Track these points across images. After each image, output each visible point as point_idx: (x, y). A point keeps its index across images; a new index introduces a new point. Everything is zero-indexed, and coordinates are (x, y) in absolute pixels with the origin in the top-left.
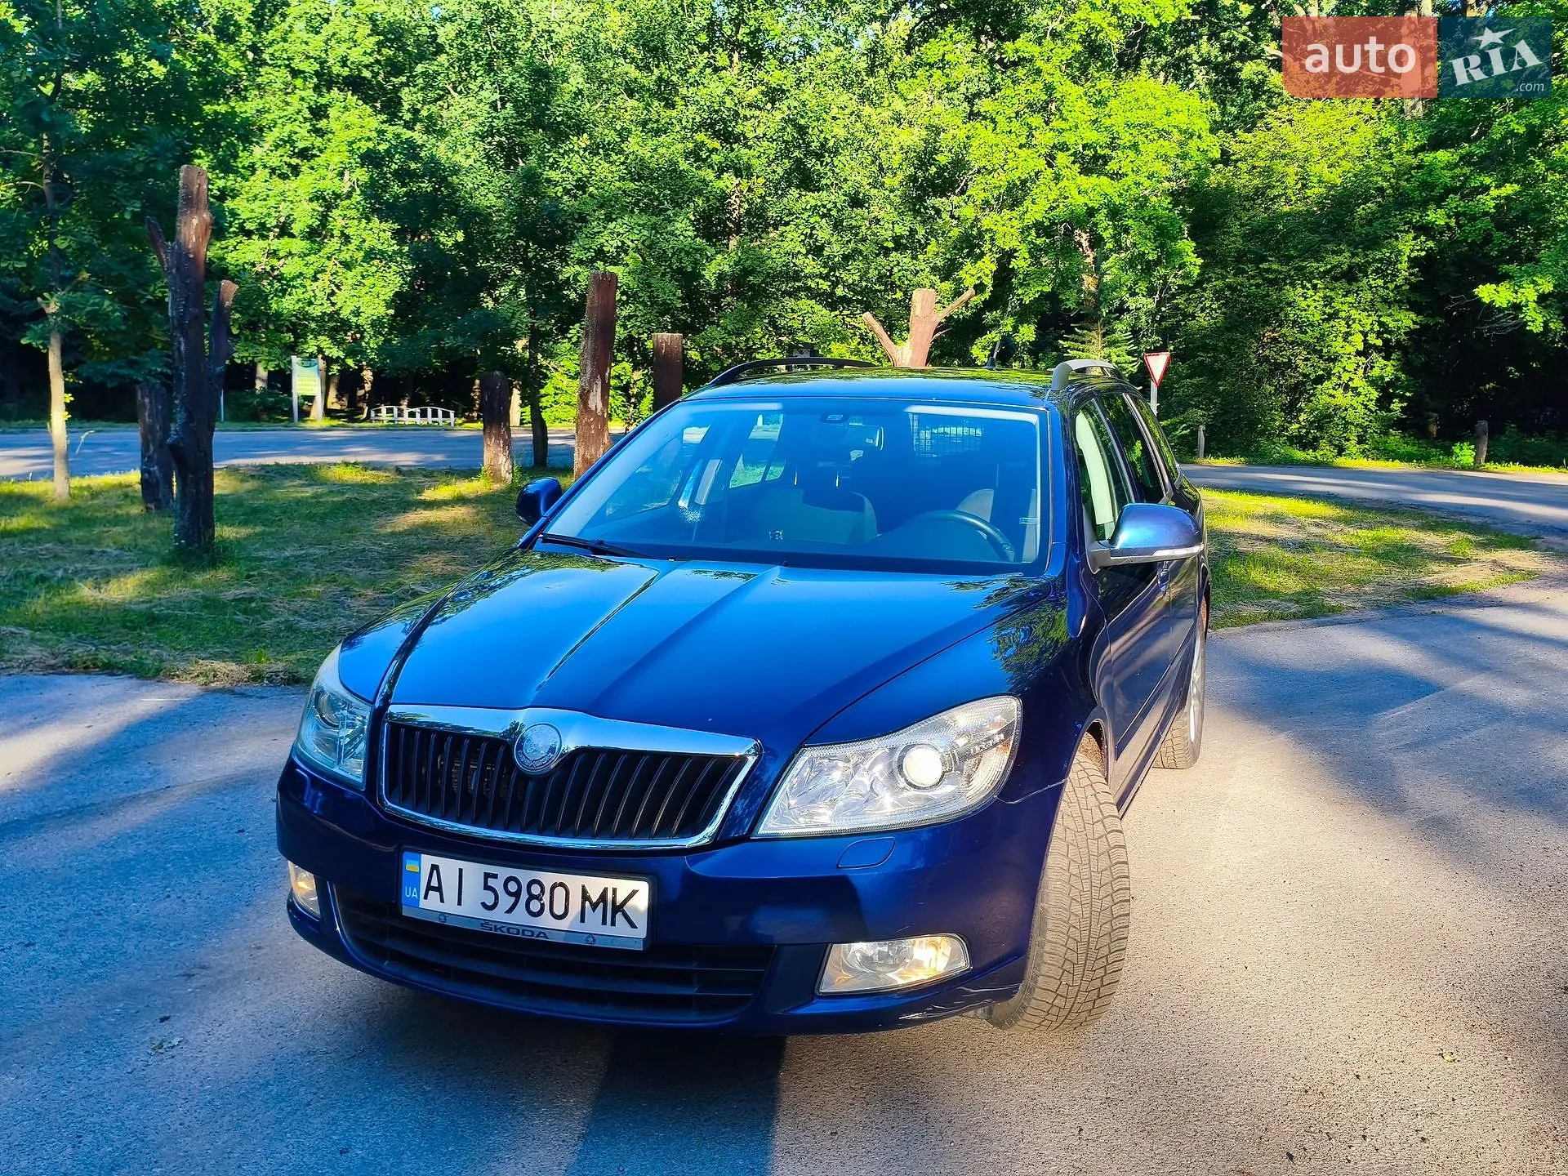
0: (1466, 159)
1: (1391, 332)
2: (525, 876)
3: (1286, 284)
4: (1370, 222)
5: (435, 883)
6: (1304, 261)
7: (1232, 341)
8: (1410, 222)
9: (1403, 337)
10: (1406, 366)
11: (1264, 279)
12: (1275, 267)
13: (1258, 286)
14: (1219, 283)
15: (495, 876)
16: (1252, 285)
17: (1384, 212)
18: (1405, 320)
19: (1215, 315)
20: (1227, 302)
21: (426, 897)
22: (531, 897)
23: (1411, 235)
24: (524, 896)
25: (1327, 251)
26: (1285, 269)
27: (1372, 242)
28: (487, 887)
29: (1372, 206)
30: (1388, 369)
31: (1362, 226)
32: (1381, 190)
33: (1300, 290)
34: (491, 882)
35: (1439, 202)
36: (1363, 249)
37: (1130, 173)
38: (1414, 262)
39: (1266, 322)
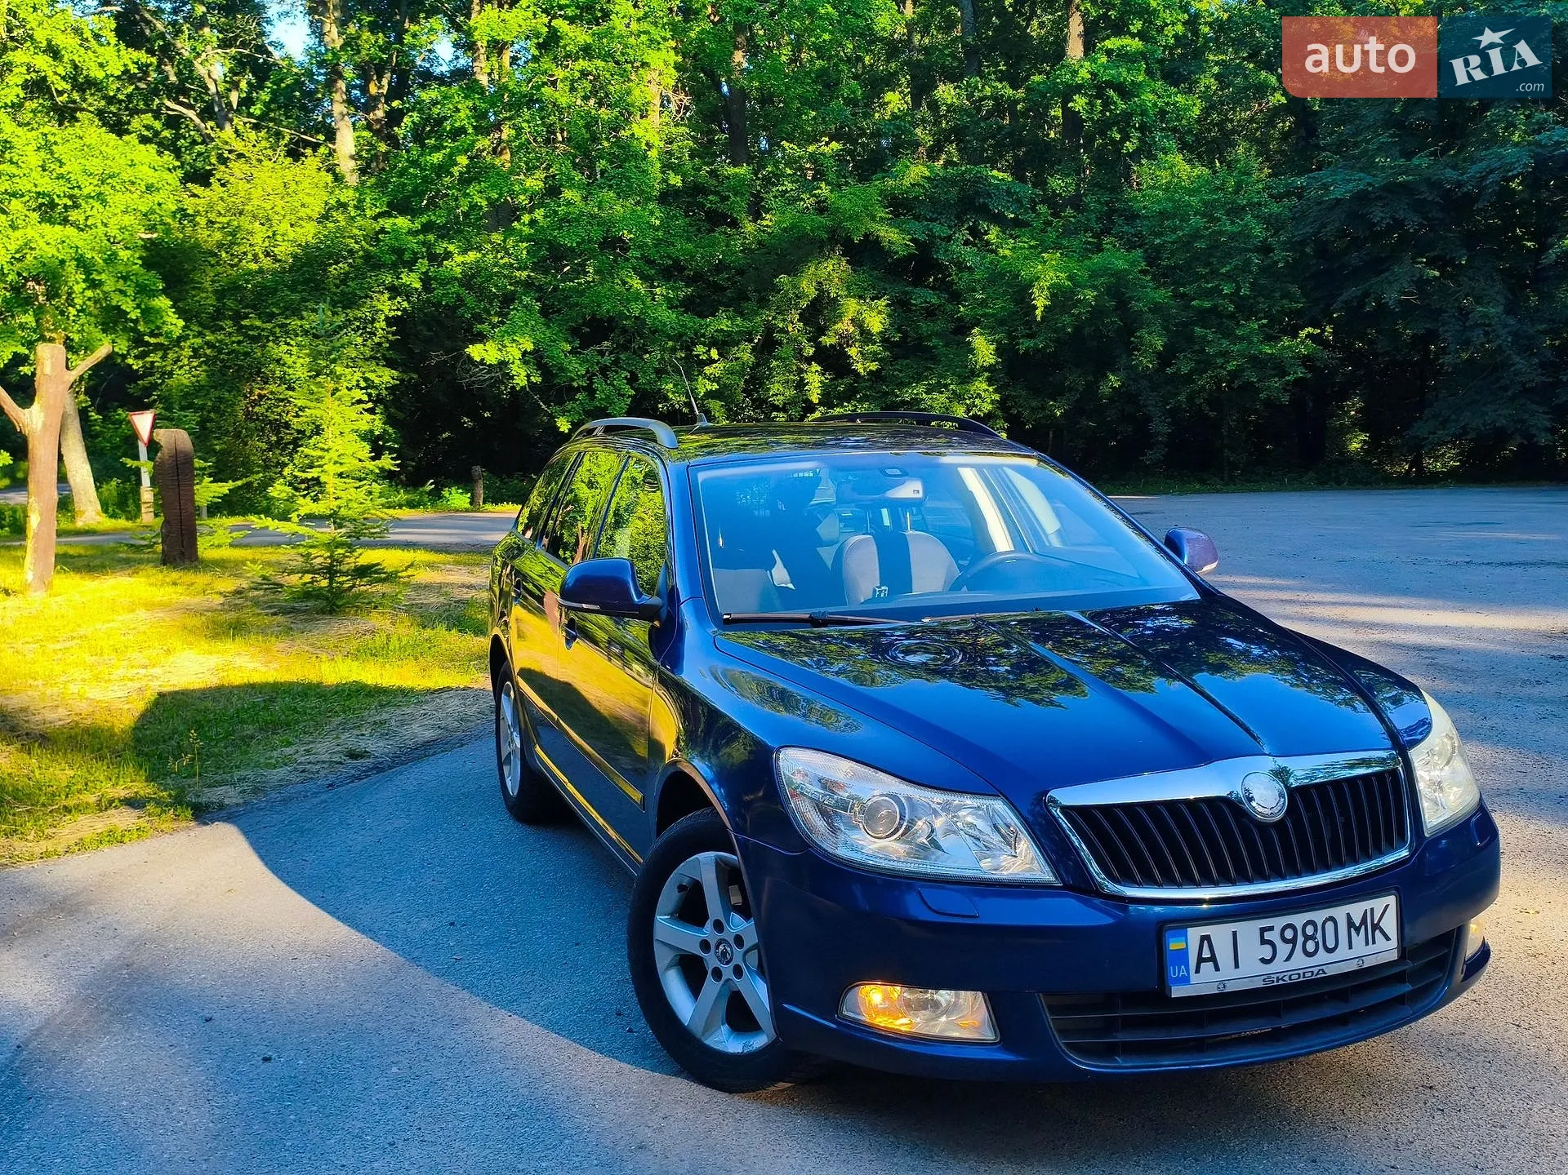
0: (427, 228)
1: (376, 388)
2: (1298, 920)
3: (268, 341)
4: (344, 282)
5: (1206, 954)
6: (286, 318)
7: (220, 400)
8: (383, 283)
9: (384, 392)
10: (390, 420)
11: (246, 335)
12: (258, 323)
13: (239, 343)
14: (199, 341)
15: (1271, 929)
16: (234, 342)
17: (358, 273)
18: (385, 376)
19: (195, 373)
20: (208, 360)
21: (1197, 971)
22: (1307, 938)
23: (387, 296)
24: (1300, 939)
25: (307, 309)
26: (269, 326)
27: (349, 301)
28: (1264, 942)
29: (343, 266)
30: (376, 423)
31: (337, 287)
32: (351, 252)
33: (285, 348)
34: (1268, 936)
35: (410, 265)
36: (343, 308)
37: (99, 225)
38: (390, 321)
39: (250, 378)
